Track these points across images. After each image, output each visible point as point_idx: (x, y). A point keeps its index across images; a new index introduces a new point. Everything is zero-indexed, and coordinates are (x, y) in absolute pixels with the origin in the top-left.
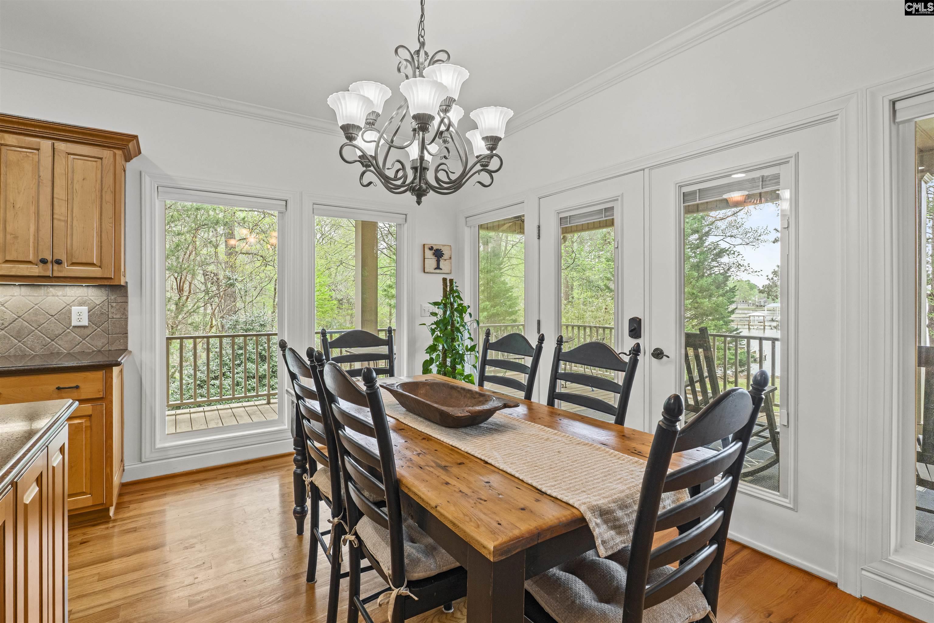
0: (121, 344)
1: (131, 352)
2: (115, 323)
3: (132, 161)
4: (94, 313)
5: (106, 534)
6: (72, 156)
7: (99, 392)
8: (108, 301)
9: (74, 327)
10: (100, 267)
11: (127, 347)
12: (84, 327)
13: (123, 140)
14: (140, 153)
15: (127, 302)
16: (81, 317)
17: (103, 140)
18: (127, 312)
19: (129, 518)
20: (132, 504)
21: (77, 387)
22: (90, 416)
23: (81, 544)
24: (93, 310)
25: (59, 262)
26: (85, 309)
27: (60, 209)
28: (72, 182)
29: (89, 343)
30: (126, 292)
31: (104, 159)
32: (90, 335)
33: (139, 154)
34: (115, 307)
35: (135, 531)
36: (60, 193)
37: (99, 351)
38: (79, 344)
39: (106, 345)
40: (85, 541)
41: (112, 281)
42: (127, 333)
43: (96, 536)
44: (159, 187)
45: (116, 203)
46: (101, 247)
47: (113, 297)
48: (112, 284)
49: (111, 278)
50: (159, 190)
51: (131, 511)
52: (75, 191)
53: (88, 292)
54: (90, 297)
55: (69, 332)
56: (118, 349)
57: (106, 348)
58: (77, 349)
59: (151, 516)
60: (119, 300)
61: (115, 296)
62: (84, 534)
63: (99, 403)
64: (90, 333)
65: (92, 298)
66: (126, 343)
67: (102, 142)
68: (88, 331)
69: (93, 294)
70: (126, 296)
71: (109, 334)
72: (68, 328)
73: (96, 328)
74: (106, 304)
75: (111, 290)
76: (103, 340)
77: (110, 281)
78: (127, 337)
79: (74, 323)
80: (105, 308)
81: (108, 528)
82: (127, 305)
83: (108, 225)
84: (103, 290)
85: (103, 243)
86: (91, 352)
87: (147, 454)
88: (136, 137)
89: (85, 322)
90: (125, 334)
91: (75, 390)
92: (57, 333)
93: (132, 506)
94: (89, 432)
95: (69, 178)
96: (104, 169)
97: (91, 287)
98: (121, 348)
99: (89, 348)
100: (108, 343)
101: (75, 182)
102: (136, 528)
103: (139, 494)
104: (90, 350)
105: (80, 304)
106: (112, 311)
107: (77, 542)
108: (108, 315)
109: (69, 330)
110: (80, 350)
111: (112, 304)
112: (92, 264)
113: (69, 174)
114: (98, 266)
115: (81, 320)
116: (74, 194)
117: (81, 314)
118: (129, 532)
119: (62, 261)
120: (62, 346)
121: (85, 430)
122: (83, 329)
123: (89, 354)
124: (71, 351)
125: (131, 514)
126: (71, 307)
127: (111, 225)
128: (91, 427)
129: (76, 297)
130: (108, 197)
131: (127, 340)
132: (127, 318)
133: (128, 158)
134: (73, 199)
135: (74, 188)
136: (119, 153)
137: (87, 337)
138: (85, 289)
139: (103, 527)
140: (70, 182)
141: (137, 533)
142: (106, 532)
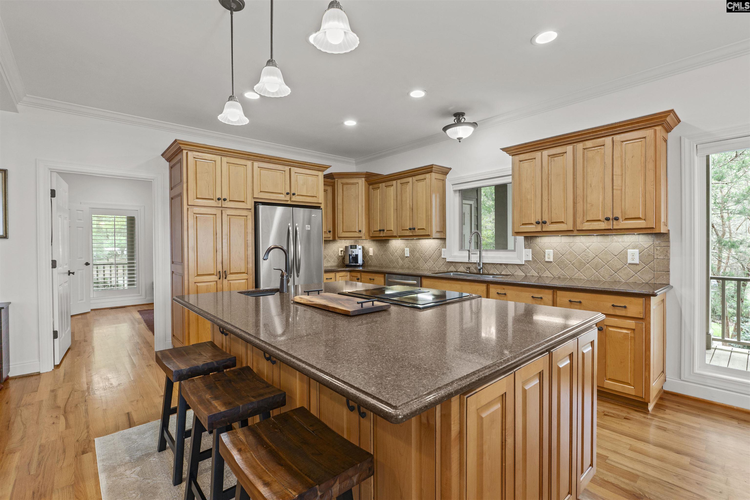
0: (664, 279)
1: (672, 287)
2: (659, 263)
3: (672, 131)
4: (643, 255)
5: (643, 421)
6: (625, 143)
7: (640, 313)
8: (654, 245)
9: (630, 264)
10: (645, 220)
11: (669, 282)
12: (636, 264)
13: (661, 117)
14: (679, 121)
15: (669, 246)
16: (634, 257)
17: (646, 123)
18: (670, 254)
19: (662, 418)
20: (668, 409)
21: (625, 307)
22: (634, 330)
23: (625, 418)
24: (643, 252)
25: (617, 219)
26: (637, 251)
27: (617, 182)
28: (625, 161)
29: (640, 277)
30: (669, 238)
31: (647, 137)
32: (640, 270)
33: (679, 123)
34: (659, 250)
35: (665, 430)
36: (617, 171)
37: (647, 283)
38: (633, 276)
39: (652, 279)
40: (627, 418)
41: (654, 230)
42: (669, 271)
43: (636, 419)
44: (698, 146)
45: (657, 168)
46: (645, 204)
47: (657, 243)
48: (654, 232)
49: (653, 228)
50: (698, 148)
51: (666, 414)
52: (627, 167)
53: (639, 239)
54: (641, 243)
55: (626, 268)
56: (661, 283)
57: (652, 281)
58: (631, 280)
59: (681, 426)
60: (663, 244)
61: (659, 241)
62: (628, 413)
63: (641, 322)
64: (640, 269)
65: (642, 243)
66: (669, 279)
67: (646, 125)
68: (639, 268)
69: (642, 240)
70: (669, 241)
71: (654, 271)
72: (626, 265)
73: (645, 265)
74: (653, 248)
75: (656, 237)
76: (650, 276)
77: (652, 230)
78: (669, 274)
79: (630, 261)
80: (652, 250)
81: (645, 417)
82: (669, 249)
83: (650, 187)
84: (650, 236)
85: (647, 201)
86: (640, 283)
87: (685, 375)
88: (672, 111)
89: (637, 261)
90: (668, 272)
91: (623, 309)
92: (618, 267)
93: (668, 411)
94: (633, 341)
95: (623, 159)
96: (647, 145)
97: (641, 235)
98: (664, 283)
99: (639, 280)
100: (654, 278)
101: (627, 160)
102: (666, 428)
103: (676, 404)
104: (640, 282)
105: (634, 248)
106: (657, 253)
107: (623, 416)
108: (654, 256)
109: (626, 266)
110: (634, 281)
111: (657, 247)
112: (639, 218)
113: (623, 156)
114: (643, 219)
115: (634, 259)
116: (626, 169)
117: (634, 255)
118: (660, 429)
119: (618, 218)
120: (622, 277)
121: (630, 339)
122: (635, 266)
123: (639, 284)
124: (627, 281)
125: (666, 416)
126: (627, 249)
127: (653, 187)
128: (634, 338)
129: (631, 243)
130: (651, 166)
131: (669, 277)
132: (669, 259)
133: (669, 129)
134: (626, 173)
135: (626, 165)
136: (658, 128)
137: (639, 271)
138: (637, 237)
139: (642, 415)
140: (623, 161)
141: (666, 433)
142: (643, 420)
